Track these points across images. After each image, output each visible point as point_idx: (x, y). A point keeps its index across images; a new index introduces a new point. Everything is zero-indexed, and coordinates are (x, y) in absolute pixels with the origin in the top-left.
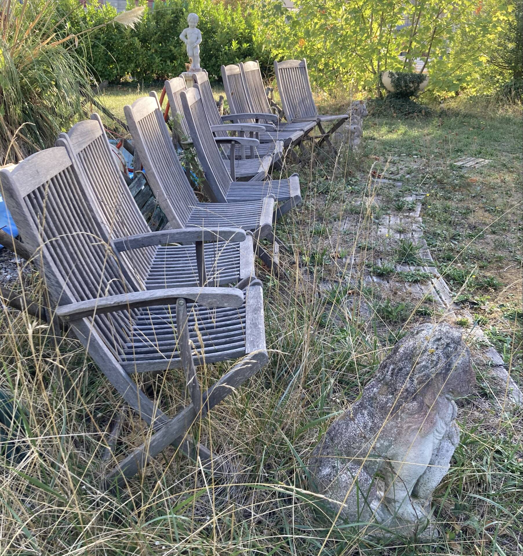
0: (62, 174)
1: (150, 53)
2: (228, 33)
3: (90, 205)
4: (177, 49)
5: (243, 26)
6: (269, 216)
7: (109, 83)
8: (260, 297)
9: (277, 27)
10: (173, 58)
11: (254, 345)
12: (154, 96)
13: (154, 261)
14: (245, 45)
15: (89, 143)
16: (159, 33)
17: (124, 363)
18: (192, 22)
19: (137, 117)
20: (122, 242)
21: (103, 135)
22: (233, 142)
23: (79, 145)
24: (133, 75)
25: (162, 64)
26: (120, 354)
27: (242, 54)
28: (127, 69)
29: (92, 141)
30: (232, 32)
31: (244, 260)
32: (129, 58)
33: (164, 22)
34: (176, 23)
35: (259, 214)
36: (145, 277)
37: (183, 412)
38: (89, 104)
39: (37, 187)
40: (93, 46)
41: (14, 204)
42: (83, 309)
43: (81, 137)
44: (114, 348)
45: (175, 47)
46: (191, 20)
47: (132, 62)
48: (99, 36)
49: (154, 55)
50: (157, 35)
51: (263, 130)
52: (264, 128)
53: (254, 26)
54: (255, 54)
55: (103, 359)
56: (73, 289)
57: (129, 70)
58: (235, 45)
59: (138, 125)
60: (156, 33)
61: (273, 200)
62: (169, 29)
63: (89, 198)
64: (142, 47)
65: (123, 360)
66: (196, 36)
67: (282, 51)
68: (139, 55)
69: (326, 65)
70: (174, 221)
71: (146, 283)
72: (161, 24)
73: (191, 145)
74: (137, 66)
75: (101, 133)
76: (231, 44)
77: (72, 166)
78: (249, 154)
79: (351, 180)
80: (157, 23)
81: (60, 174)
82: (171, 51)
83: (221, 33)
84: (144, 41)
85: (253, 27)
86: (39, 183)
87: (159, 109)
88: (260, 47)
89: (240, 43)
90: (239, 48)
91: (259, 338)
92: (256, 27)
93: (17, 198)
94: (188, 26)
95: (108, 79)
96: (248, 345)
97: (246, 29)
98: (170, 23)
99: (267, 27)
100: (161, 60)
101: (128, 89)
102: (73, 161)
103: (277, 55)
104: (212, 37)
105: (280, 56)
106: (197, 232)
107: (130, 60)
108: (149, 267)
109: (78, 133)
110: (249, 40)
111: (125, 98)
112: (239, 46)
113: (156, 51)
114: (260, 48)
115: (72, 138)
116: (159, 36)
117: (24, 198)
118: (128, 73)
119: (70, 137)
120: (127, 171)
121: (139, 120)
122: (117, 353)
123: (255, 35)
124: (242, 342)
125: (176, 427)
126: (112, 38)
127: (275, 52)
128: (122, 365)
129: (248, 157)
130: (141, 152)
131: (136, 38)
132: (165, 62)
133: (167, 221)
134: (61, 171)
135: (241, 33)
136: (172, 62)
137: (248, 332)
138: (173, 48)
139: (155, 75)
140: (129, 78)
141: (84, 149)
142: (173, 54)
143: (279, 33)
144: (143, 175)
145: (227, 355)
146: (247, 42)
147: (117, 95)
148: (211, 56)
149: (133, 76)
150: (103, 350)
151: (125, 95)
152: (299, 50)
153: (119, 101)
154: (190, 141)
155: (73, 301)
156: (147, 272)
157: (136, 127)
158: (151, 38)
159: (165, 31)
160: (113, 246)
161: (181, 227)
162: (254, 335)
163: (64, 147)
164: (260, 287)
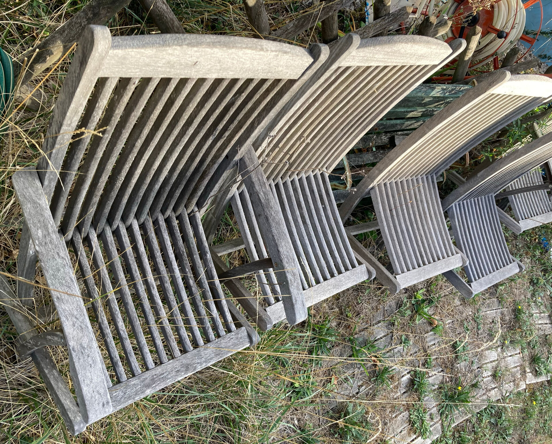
0: (256, 81)
21: (435, 66)
39: (165, 76)
81: (250, 79)
93: (82, 74)
134: (259, 78)
141: (368, 67)
160: (237, 158)
161: (373, 182)
162: (125, 393)
163: (313, 60)
164: (249, 345)
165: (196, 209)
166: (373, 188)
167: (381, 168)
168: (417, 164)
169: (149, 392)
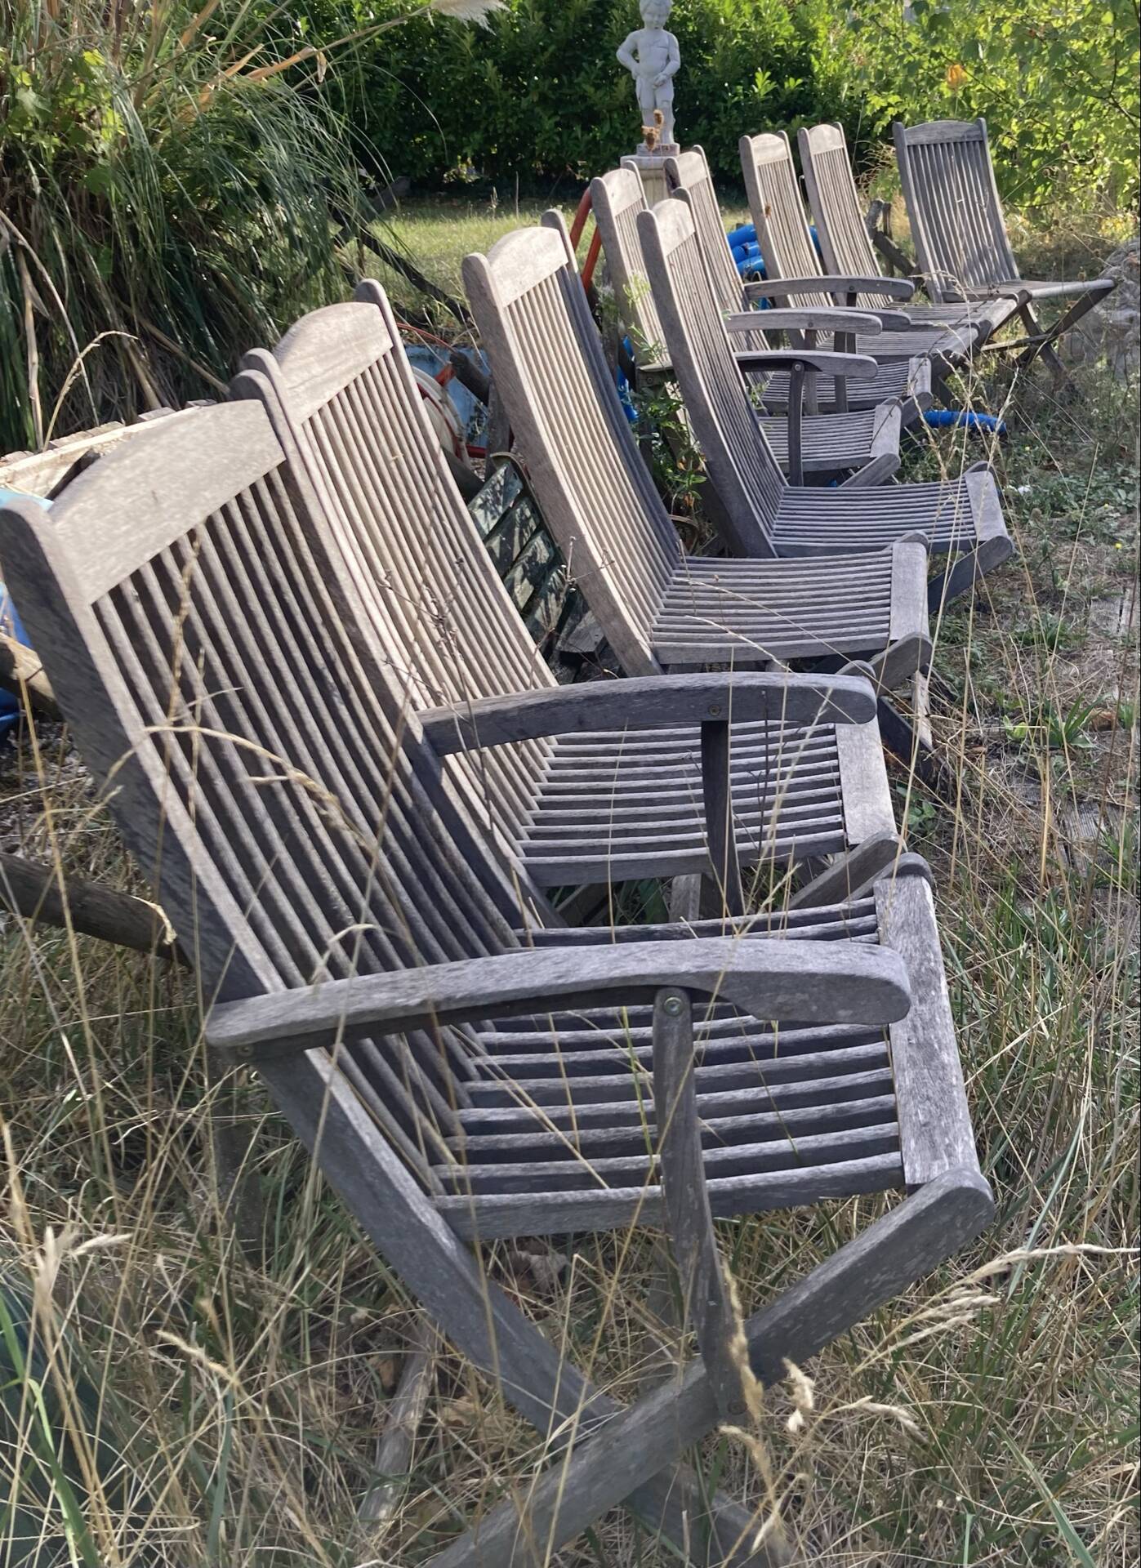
0: (249, 499)
1: (524, 103)
2: (742, 50)
3: (343, 598)
4: (600, 93)
5: (788, 30)
6: (916, 608)
7: (413, 186)
8: (929, 926)
9: (887, 31)
10: (590, 118)
11: (933, 1145)
12: (557, 225)
13: (553, 766)
14: (792, 83)
15: (347, 380)
16: (552, 48)
17: (450, 1201)
18: (652, 14)
19: (505, 292)
20: (450, 723)
21: (394, 350)
22: (798, 367)
23: (314, 390)
24: (477, 163)
25: (559, 134)
26: (435, 1159)
27: (782, 107)
28: (462, 147)
29: (356, 374)
30: (755, 46)
31: (855, 768)
32: (468, 117)
33: (567, 19)
34: (601, 23)
35: (886, 601)
36: (522, 829)
37: (668, 1393)
38: (353, 243)
39: (149, 556)
40: (371, 85)
41: (57, 632)
42: (304, 1023)
43: (320, 361)
44: (413, 1137)
45: (597, 87)
46: (653, 7)
47: (476, 128)
48: (385, 57)
49: (537, 110)
50: (547, 54)
51: (877, 325)
52: (878, 320)
53: (815, 31)
54: (819, 107)
55: (375, 1195)
56: (271, 932)
57: (468, 151)
58: (762, 83)
59: (505, 320)
60: (544, 49)
61: (922, 549)
62: (581, 37)
63: (342, 575)
64: (505, 87)
65: (449, 1186)
66: (663, 52)
67: (897, 98)
68: (495, 108)
69: (1026, 137)
70: (614, 623)
71: (529, 852)
72: (559, 23)
73: (668, 374)
74: (489, 140)
75: (387, 344)
76: (752, 81)
77: (285, 468)
78: (832, 399)
79: (1125, 473)
80: (546, 20)
81: (239, 498)
82: (584, 97)
83: (725, 48)
84: (511, 69)
85: (812, 34)
86: (160, 539)
87: (569, 265)
88: (834, 88)
89: (776, 77)
90: (774, 92)
91: (947, 1110)
92: (822, 33)
93: (66, 608)
94: (642, 25)
95: (408, 175)
96: (910, 1144)
97: (793, 38)
98: (584, 20)
99: (856, 31)
100: (557, 124)
101: (465, 203)
102: (290, 446)
103: (883, 110)
104: (701, 60)
105: (891, 111)
106: (707, 689)
107: (470, 125)
108: (535, 786)
109: (310, 349)
110: (802, 69)
111: (454, 226)
112: (774, 85)
113: (543, 99)
114: (835, 90)
115: (287, 365)
116: (553, 55)
117: (96, 607)
118: (464, 160)
119: (280, 362)
120: (465, 453)
121: (511, 300)
122: (423, 1160)
123: (818, 55)
124: (887, 1128)
125: (638, 1447)
126: (422, 63)
127: (876, 101)
128: (444, 1212)
129: (827, 409)
130: (514, 404)
131: (490, 63)
132: (569, 127)
133: (586, 609)
134: (244, 487)
135: (780, 50)
136: (586, 129)
137: (904, 1080)
138: (591, 90)
139: (539, 165)
140: (466, 172)
141: (330, 403)
142: (590, 108)
143: (888, 50)
144: (514, 465)
145: (835, 1180)
146: (796, 74)
147: (434, 218)
148: (697, 112)
149: (478, 169)
150: (375, 1163)
151: (456, 220)
152: (948, 94)
153: (437, 235)
154: (662, 361)
155: (267, 984)
156: (529, 807)
157: (499, 325)
158: (530, 62)
159: (570, 44)
160: (419, 736)
161: (637, 642)
162: (928, 1098)
163: (258, 402)
164: (924, 881)
165: (521, 931)
166: (654, 651)
167: (608, 610)
168: (630, 553)
169: (951, 1057)
